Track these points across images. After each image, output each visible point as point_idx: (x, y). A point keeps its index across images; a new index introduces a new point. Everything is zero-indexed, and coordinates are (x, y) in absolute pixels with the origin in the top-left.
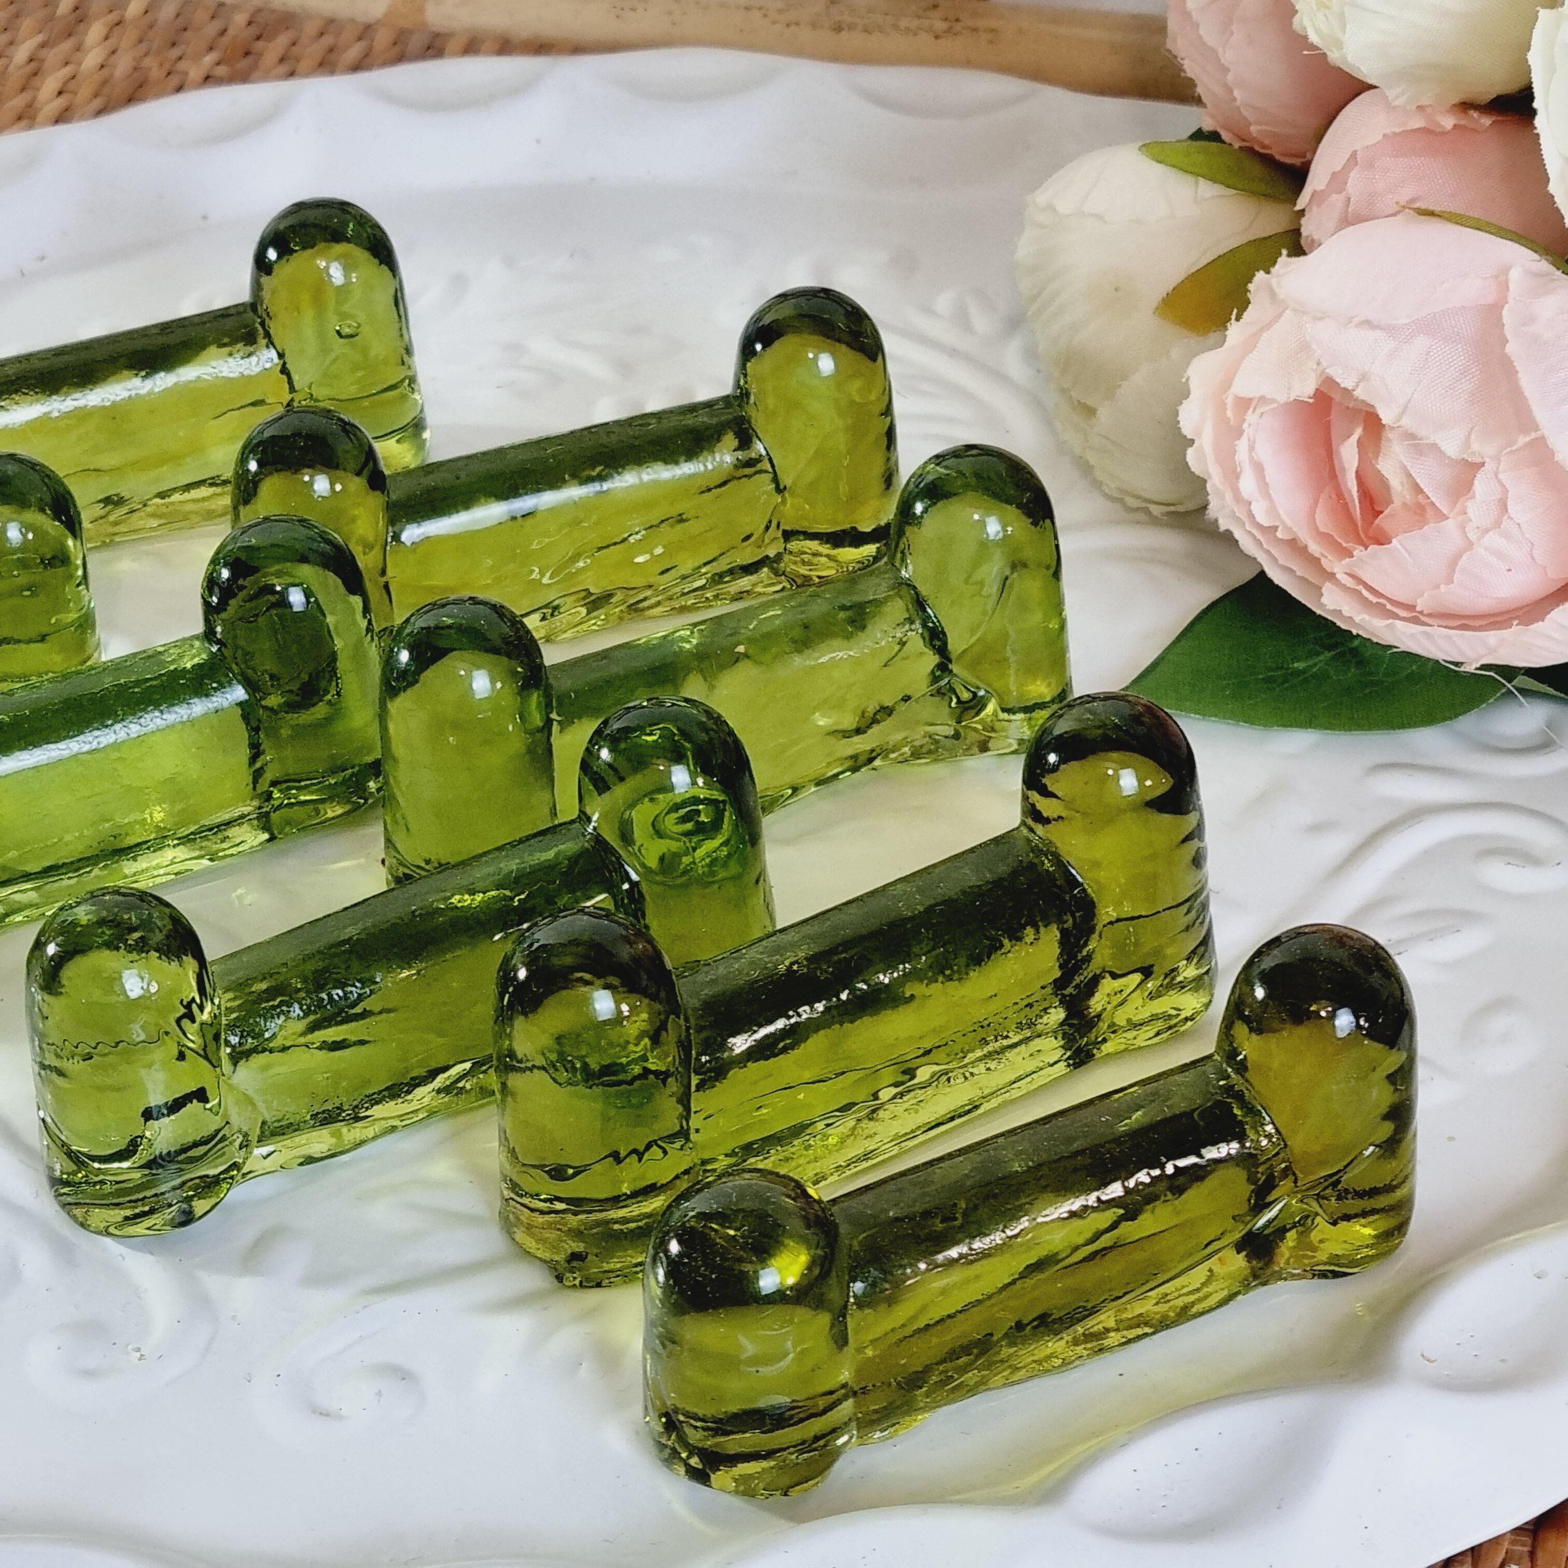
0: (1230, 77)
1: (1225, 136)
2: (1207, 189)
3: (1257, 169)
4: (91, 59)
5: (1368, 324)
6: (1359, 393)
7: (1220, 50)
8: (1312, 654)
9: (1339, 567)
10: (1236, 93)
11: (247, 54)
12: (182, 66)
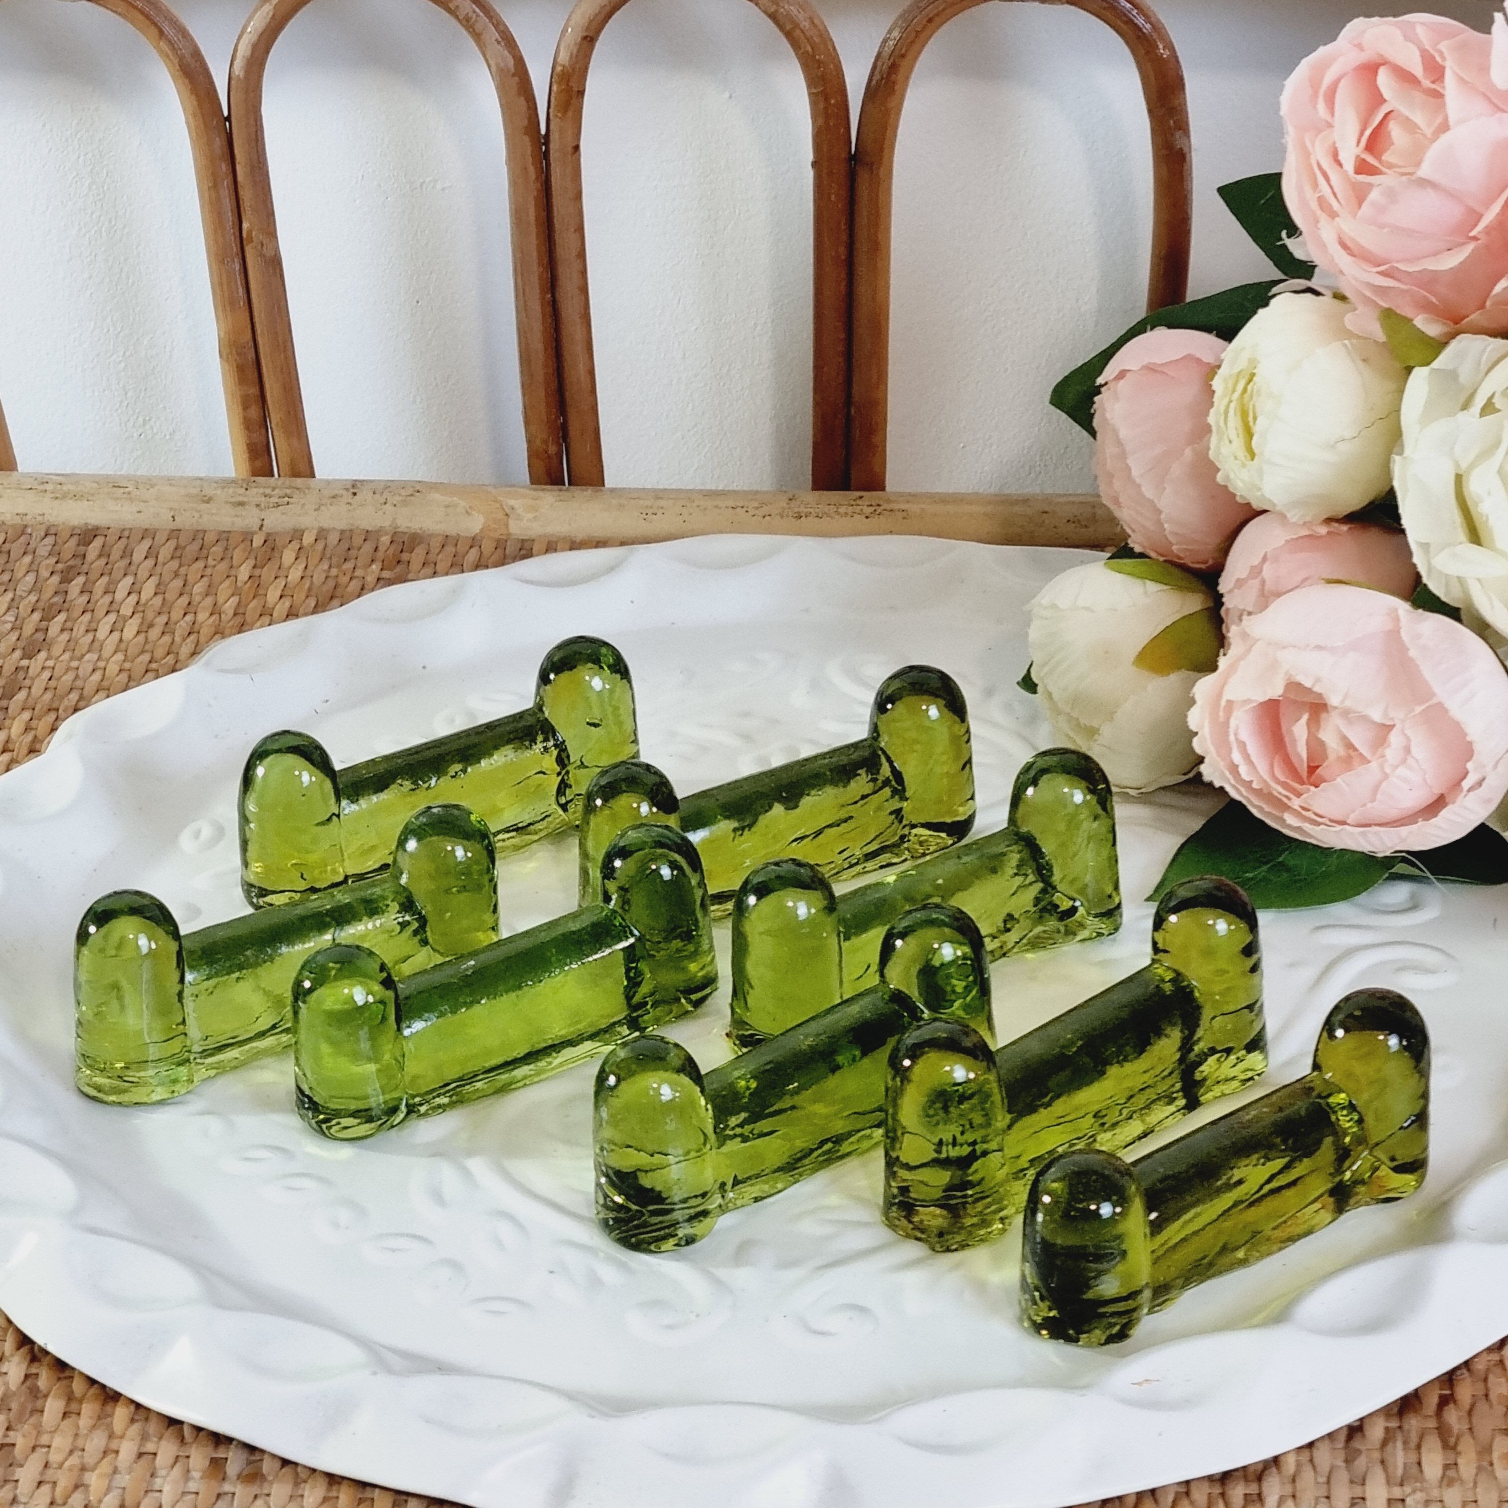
0: (1162, 516)
1: (1153, 554)
2: (1152, 587)
3: (1176, 572)
4: (295, 574)
5: (1319, 648)
6: (1316, 689)
7: (1156, 500)
8: (1255, 868)
9: (1296, 803)
10: (1166, 526)
11: (399, 562)
12: (359, 572)
